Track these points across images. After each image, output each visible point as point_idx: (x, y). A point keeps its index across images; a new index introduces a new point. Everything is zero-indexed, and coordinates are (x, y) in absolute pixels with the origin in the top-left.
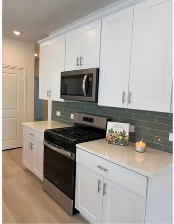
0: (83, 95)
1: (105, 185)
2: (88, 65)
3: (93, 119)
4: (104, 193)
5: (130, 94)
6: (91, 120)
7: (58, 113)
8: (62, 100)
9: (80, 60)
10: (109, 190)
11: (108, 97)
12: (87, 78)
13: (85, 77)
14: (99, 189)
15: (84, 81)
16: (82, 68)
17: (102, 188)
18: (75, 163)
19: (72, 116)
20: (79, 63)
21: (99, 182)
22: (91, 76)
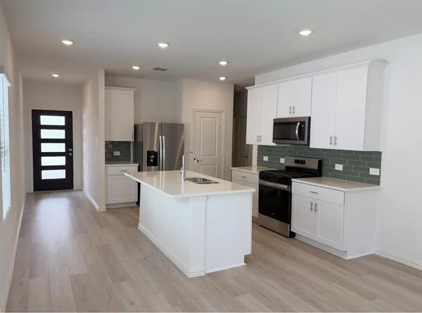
0: (296, 139)
1: (316, 205)
2: (300, 113)
3: (305, 161)
4: (316, 210)
5: (336, 138)
6: (303, 162)
7: (266, 158)
8: (274, 144)
9: (292, 109)
10: (319, 208)
11: (318, 140)
12: (300, 125)
13: (298, 124)
14: (312, 209)
15: (297, 127)
16: (295, 116)
17: (314, 207)
18: (291, 194)
19: (282, 161)
20: (292, 112)
21: (312, 204)
22: (304, 123)
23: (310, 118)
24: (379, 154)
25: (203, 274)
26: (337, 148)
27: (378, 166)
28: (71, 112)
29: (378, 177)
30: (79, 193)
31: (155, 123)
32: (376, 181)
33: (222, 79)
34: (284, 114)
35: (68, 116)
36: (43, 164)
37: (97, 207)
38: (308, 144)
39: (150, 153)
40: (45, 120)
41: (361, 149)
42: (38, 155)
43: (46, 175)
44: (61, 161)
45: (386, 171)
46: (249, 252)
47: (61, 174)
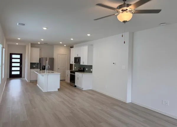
3: (81, 68)
7: (75, 68)
8: (74, 64)
18: (75, 76)
22: (79, 58)
23: (80, 57)
24: (92, 66)
25: (46, 91)
26: (84, 64)
27: (92, 69)
28: (22, 54)
29: (92, 71)
30: (23, 79)
31: (47, 58)
32: (91, 72)
33: (65, 45)
34: (76, 56)
35: (21, 55)
36: (12, 70)
37: (27, 81)
38: (80, 63)
39: (43, 66)
40: (14, 56)
41: (87, 65)
42: (11, 67)
43: (13, 73)
44: (18, 69)
45: (93, 70)
46: (59, 88)
47: (18, 73)
